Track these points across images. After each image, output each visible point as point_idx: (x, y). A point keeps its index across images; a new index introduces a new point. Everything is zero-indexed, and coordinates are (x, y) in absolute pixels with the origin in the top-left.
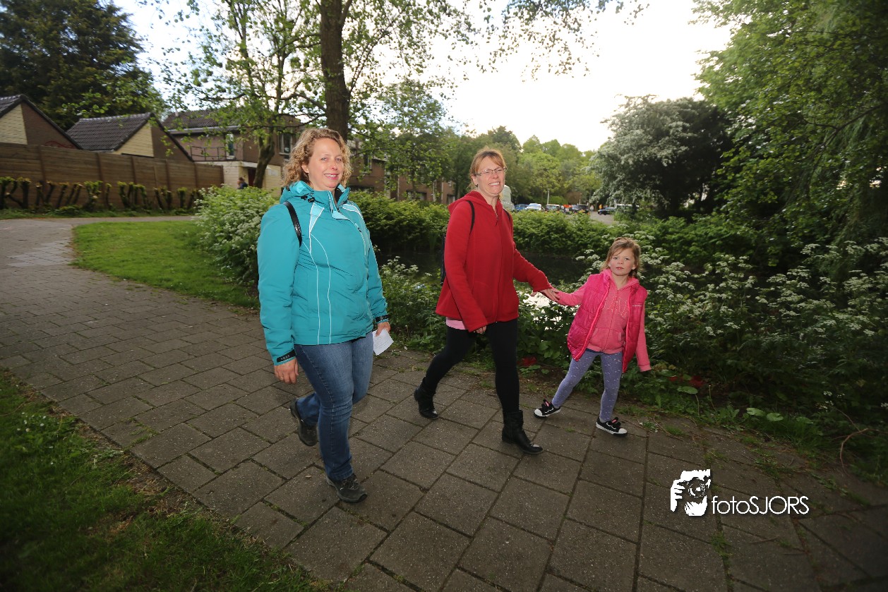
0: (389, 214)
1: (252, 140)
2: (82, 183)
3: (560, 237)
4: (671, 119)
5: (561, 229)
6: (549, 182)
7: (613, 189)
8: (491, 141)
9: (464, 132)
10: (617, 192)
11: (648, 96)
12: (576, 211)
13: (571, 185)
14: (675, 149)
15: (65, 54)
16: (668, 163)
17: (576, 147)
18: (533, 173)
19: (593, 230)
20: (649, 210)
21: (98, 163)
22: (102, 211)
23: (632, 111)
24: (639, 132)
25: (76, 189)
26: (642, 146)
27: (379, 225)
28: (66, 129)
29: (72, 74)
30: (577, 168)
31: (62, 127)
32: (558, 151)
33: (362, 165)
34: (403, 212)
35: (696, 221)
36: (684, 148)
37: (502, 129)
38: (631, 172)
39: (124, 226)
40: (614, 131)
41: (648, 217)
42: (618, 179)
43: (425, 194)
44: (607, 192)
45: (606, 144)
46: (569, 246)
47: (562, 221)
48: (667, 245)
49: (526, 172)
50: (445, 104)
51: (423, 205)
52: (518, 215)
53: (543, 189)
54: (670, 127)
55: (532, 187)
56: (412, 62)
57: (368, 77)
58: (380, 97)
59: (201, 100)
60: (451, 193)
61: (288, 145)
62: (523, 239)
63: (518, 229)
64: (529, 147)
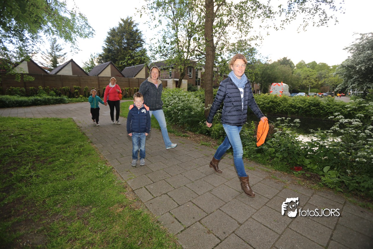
1: (177, 70)
3: (316, 108)
5: (317, 105)
6: (310, 82)
7: (350, 83)
8: (279, 64)
9: (266, 61)
10: (353, 85)
12: (326, 96)
13: (323, 83)
17: (327, 64)
18: (301, 78)
19: (337, 105)
22: (129, 98)
30: (327, 74)
32: (316, 67)
33: (219, 77)
37: (285, 58)
44: (346, 85)
46: (322, 113)
47: (317, 100)
49: (298, 78)
52: (293, 98)
53: (307, 85)
55: (301, 85)
56: (243, 31)
57: (223, 40)
60: (258, 89)
61: (190, 71)
62: (295, 110)
63: (292, 105)
64: (299, 66)
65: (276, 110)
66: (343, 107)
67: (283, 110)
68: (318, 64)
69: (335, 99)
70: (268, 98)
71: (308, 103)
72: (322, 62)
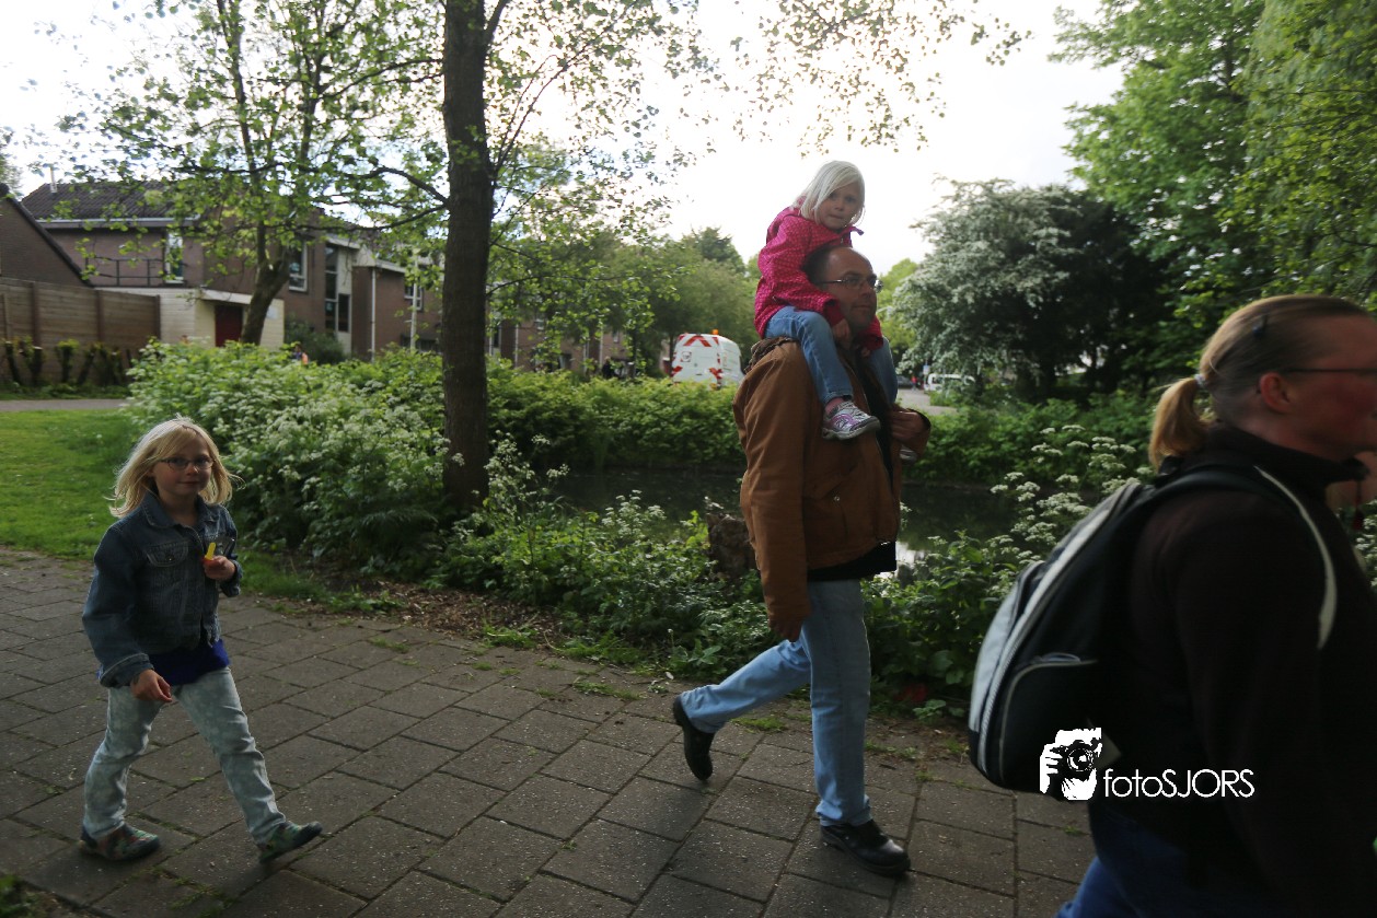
4: (1037, 223)
7: (939, 347)
10: (946, 355)
11: (993, 183)
14: (1047, 276)
16: (1037, 302)
20: (1006, 386)
23: (966, 208)
26: (989, 270)
36: (1062, 275)
37: (711, 233)
38: (970, 318)
54: (1036, 238)
61: (295, 258)
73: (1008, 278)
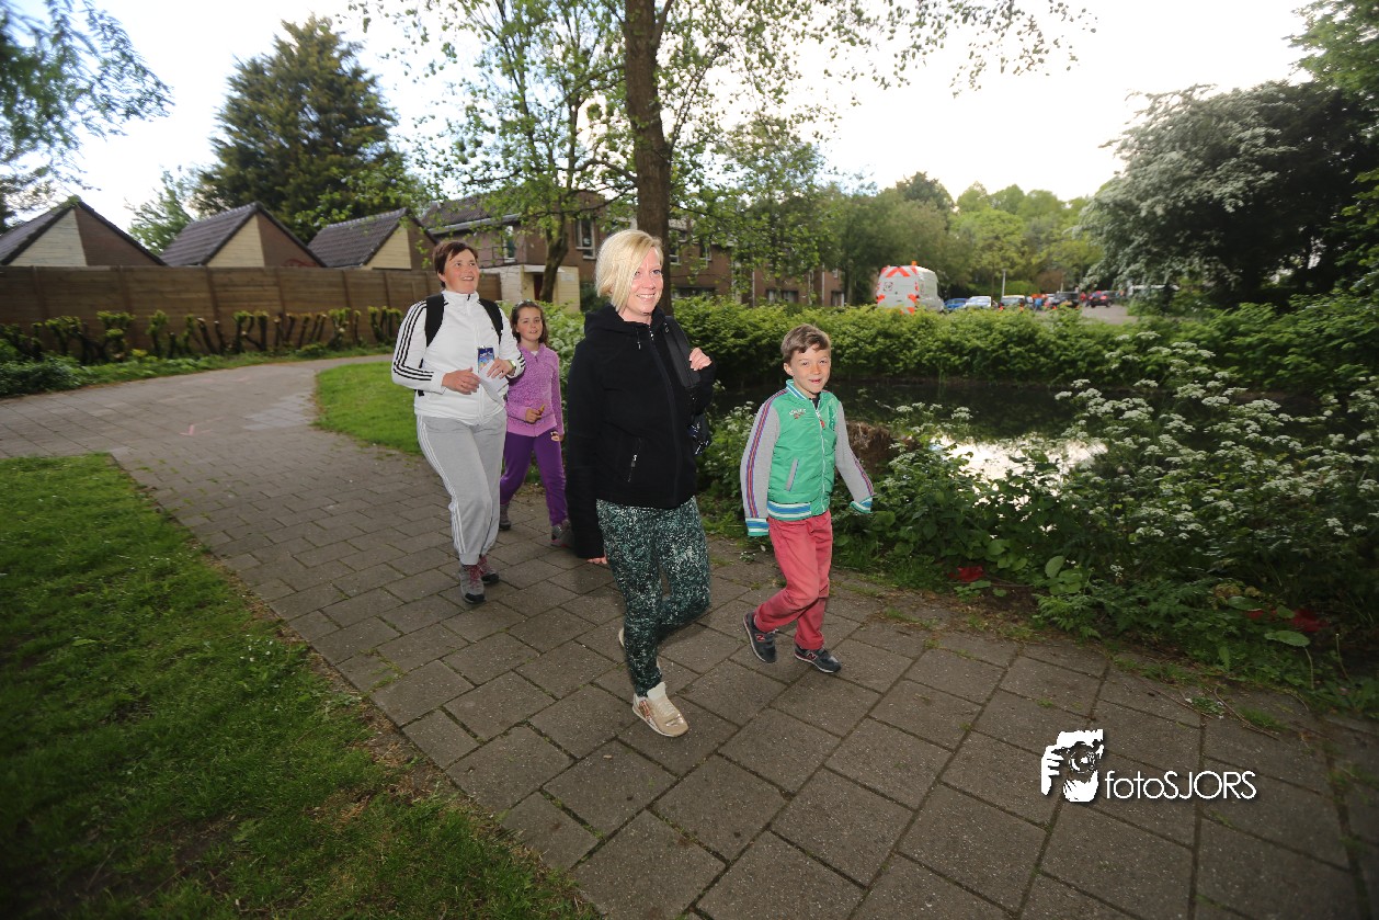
0: (738, 328)
1: (537, 232)
2: (326, 312)
3: (1028, 351)
4: (1241, 124)
5: (1027, 338)
6: (1004, 259)
7: (1125, 260)
8: (902, 198)
9: (856, 188)
10: (1132, 267)
11: (1192, 89)
12: (1054, 304)
13: (1045, 260)
14: (1251, 178)
15: (305, 142)
16: (1236, 207)
17: (1054, 194)
18: (975, 245)
19: (1088, 336)
20: (1196, 293)
21: (345, 284)
22: (350, 349)
23: (1162, 119)
24: (1174, 155)
25: (320, 321)
26: (1183, 179)
27: (723, 347)
28: (307, 242)
29: (313, 168)
30: (1056, 231)
31: (304, 240)
32: (1020, 204)
33: (695, 257)
34: (762, 324)
35: (1296, 309)
36: (1268, 176)
37: (919, 177)
38: (1160, 229)
39: (375, 368)
40: (1127, 159)
41: (1196, 306)
42: (1136, 243)
43: (795, 293)
44: (1113, 268)
45: (1110, 184)
46: (1043, 365)
47: (1028, 324)
48: (1237, 356)
49: (965, 246)
50: (823, 149)
51: (791, 311)
52: (951, 317)
53: (994, 270)
54: (1241, 141)
55: (975, 270)
56: (766, 89)
57: (700, 120)
58: (719, 149)
59: (464, 184)
60: (838, 289)
61: (588, 235)
62: (960, 358)
63: (950, 342)
64: (967, 203)
65: (901, 364)
66: (1109, 342)
67: (924, 362)
68: (1026, 194)
69: (1082, 315)
70: (870, 321)
71: (1001, 333)
72: (1039, 189)
73: (1205, 185)
